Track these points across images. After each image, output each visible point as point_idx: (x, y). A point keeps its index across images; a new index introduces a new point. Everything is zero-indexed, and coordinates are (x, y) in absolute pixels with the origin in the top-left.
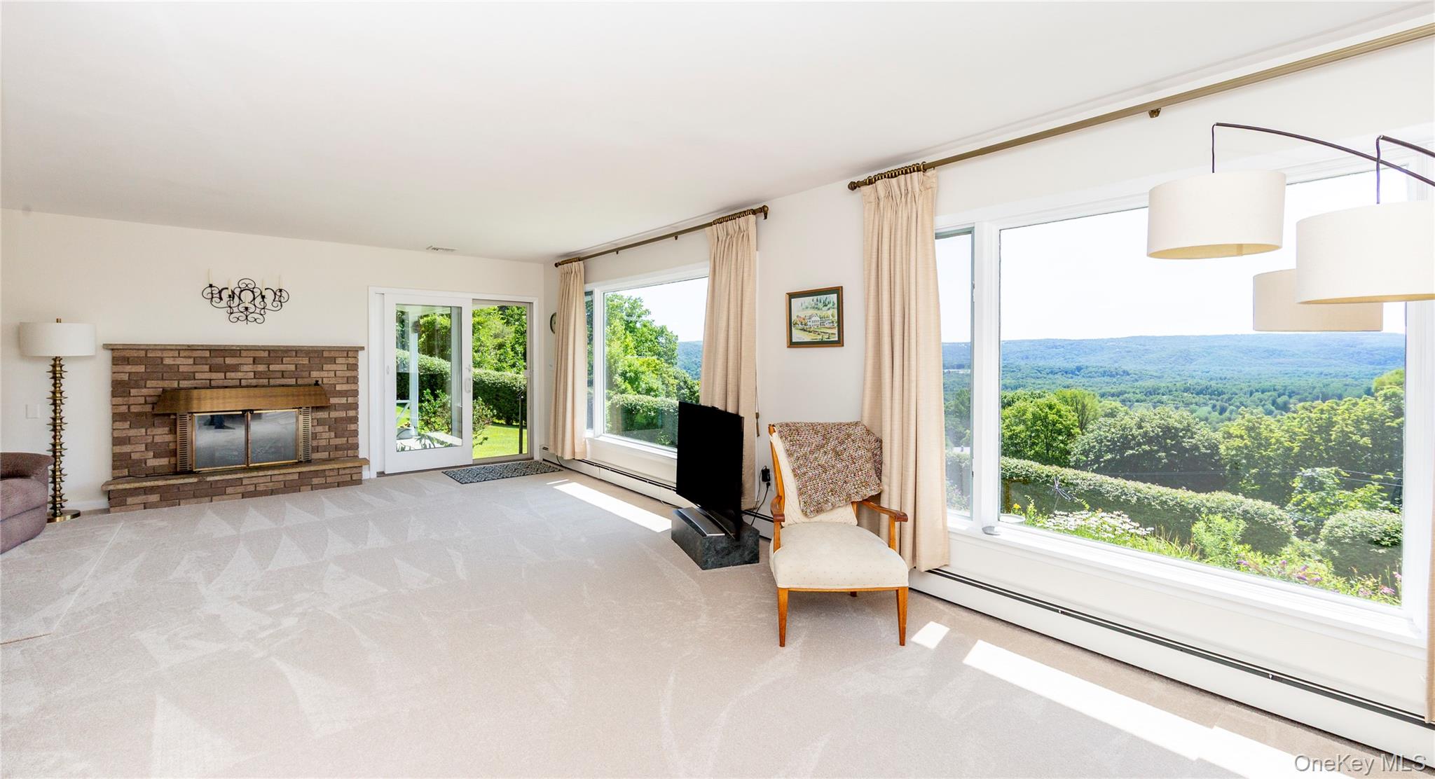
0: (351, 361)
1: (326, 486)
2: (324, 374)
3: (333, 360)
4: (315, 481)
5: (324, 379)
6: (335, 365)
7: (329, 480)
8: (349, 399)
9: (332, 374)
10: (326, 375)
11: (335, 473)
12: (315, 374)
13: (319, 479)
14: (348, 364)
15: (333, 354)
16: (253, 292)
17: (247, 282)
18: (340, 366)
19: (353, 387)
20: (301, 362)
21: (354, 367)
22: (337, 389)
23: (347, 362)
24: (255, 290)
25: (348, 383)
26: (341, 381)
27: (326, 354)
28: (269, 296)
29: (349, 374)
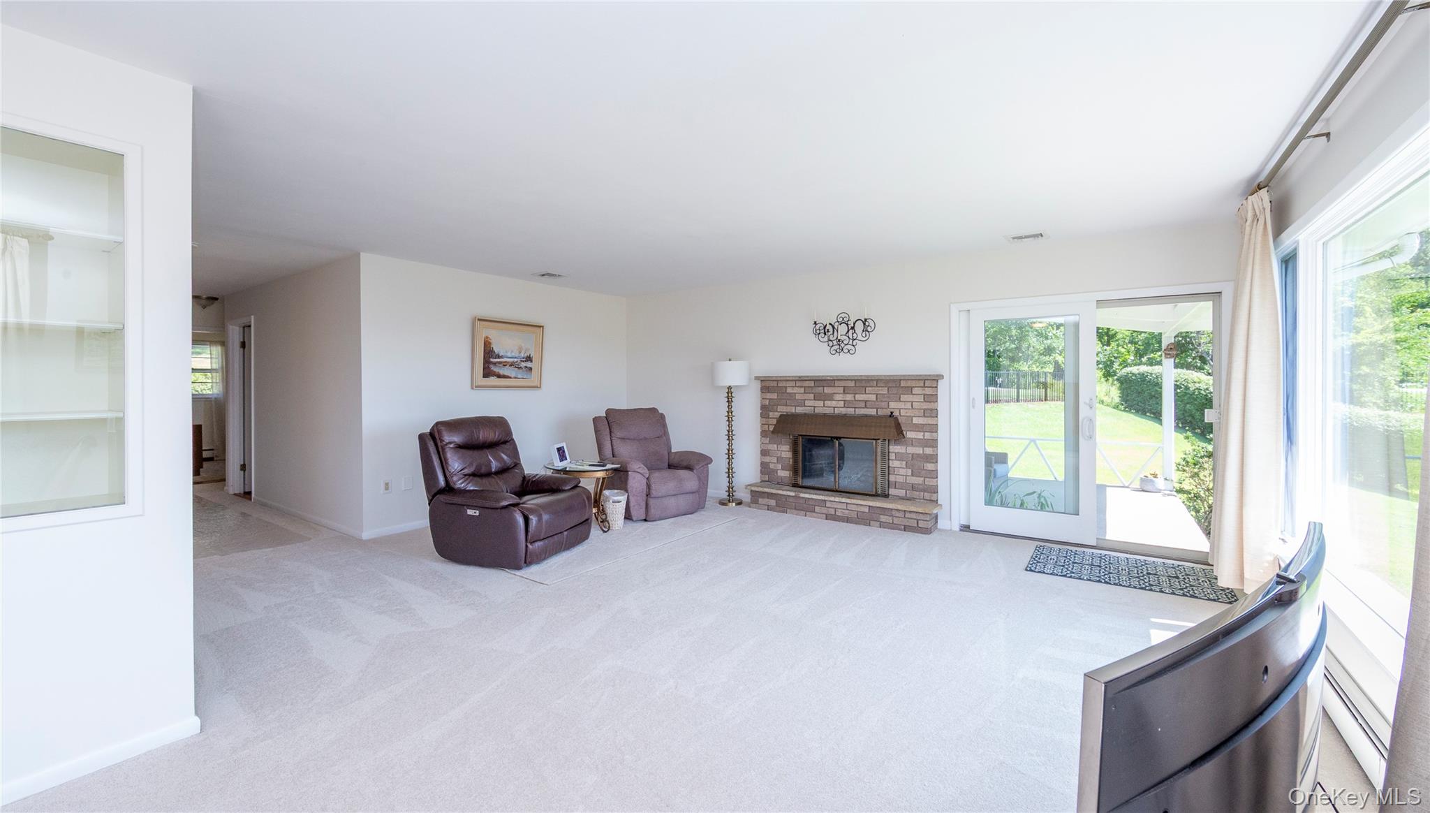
0: (928, 391)
1: (893, 527)
2: (901, 405)
3: (909, 390)
4: (883, 518)
5: (902, 411)
6: (911, 396)
7: (896, 521)
8: (926, 434)
9: (909, 405)
10: (903, 407)
11: (901, 514)
12: (892, 405)
13: (886, 517)
14: (924, 395)
15: (909, 384)
16: (847, 325)
17: (843, 315)
18: (916, 397)
19: (930, 421)
20: (881, 392)
21: (933, 398)
22: (914, 422)
23: (924, 392)
24: (849, 323)
25: (924, 416)
26: (918, 414)
27: (903, 384)
28: (859, 326)
29: (926, 406)
